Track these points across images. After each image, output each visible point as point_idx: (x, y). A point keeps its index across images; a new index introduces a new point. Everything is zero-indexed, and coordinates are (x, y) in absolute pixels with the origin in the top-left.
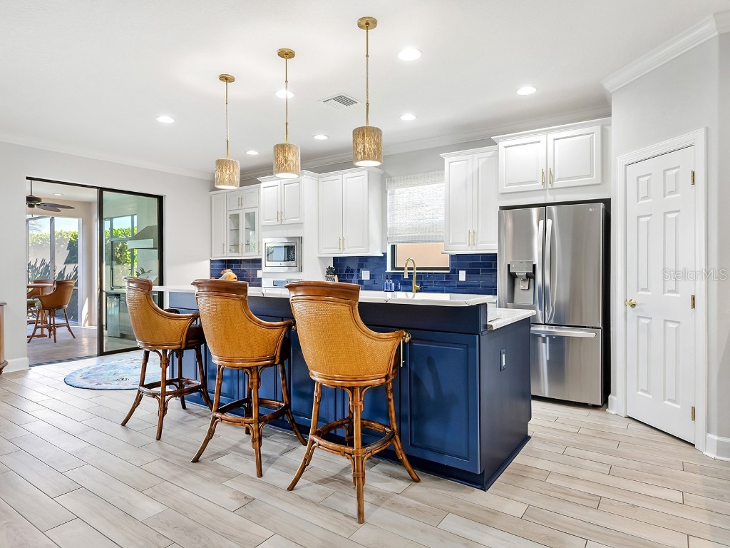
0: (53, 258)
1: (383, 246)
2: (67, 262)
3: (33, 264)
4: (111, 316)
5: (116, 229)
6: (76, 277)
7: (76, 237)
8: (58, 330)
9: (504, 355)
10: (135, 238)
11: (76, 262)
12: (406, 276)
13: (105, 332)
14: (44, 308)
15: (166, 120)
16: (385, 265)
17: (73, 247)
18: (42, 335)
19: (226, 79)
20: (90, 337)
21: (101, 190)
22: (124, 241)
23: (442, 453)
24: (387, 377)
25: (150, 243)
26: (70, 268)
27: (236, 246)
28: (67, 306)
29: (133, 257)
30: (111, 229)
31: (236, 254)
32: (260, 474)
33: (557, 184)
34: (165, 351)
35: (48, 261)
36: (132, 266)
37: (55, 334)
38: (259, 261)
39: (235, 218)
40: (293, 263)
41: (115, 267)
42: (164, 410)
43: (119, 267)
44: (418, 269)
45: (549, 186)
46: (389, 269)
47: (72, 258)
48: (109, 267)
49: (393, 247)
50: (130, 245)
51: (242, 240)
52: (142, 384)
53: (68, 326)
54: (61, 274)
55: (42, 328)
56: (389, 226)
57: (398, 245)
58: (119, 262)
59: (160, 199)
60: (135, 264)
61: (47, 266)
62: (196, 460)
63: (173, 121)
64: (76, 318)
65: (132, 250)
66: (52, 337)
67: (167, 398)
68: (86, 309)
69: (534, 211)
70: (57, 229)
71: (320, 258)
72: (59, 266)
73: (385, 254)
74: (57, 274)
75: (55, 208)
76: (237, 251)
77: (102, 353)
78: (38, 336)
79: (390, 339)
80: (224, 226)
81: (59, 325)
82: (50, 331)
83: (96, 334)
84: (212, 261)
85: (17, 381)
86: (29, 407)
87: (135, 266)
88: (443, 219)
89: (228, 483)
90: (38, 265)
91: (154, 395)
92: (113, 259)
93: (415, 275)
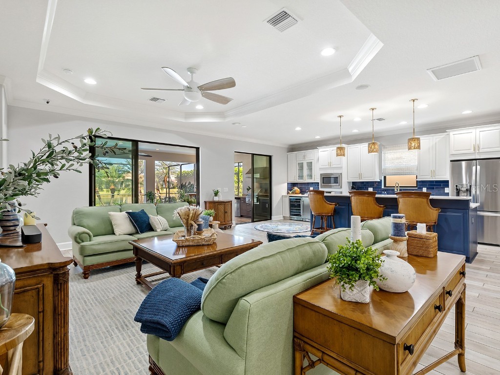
1: (380, 176)
3: (184, 184)
9: (473, 219)
15: (298, 129)
16: (381, 185)
19: (340, 117)
21: (253, 155)
24: (435, 223)
27: (301, 176)
31: (302, 180)
33: (481, 151)
40: (338, 184)
44: (400, 187)
45: (477, 151)
46: (383, 187)
49: (385, 177)
56: (383, 167)
57: (387, 176)
59: (270, 157)
61: (192, 185)
63: (300, 129)
69: (464, 163)
71: (348, 182)
73: (381, 180)
79: (436, 210)
80: (295, 167)
84: (288, 183)
88: (417, 164)
90: (187, 185)
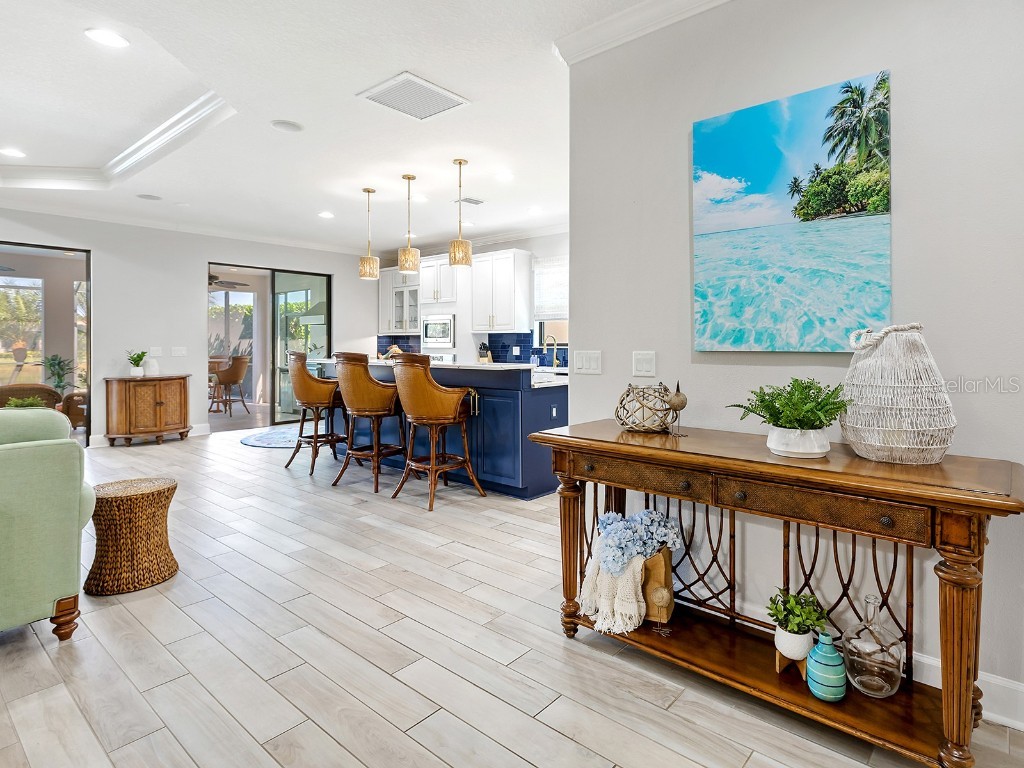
0: (227, 333)
1: (533, 323)
2: (242, 337)
4: (285, 393)
5: (291, 303)
6: (250, 353)
7: (250, 311)
8: (234, 405)
9: (554, 410)
10: (308, 313)
11: (251, 337)
12: (545, 352)
13: (278, 408)
14: (220, 383)
16: (533, 341)
17: (248, 321)
18: (218, 411)
19: (368, 191)
20: (264, 413)
21: (274, 271)
22: (298, 316)
23: (501, 475)
25: (322, 319)
26: (245, 344)
27: (400, 322)
28: (242, 381)
29: (307, 332)
30: (286, 303)
31: (402, 330)
32: (377, 491)
34: (317, 408)
35: (222, 336)
36: (306, 342)
37: (230, 408)
38: (419, 337)
39: (400, 295)
40: (448, 340)
41: (289, 343)
42: (316, 453)
43: (294, 342)
44: (557, 345)
46: (536, 345)
47: (247, 334)
48: (284, 342)
49: (541, 324)
50: (303, 321)
51: (406, 317)
52: (301, 435)
53: (243, 402)
54: (236, 350)
55: (218, 402)
56: (536, 303)
57: (545, 322)
58: (294, 338)
59: (329, 277)
60: (309, 340)
61: (222, 341)
62: (334, 484)
63: (333, 216)
64: (251, 396)
65: (306, 326)
66: (228, 412)
67: (318, 445)
68: (260, 386)
70: (232, 303)
71: (474, 334)
72: (234, 342)
73: (532, 331)
74: (231, 350)
75: (231, 285)
76: (402, 328)
77: (273, 423)
78: (215, 412)
79: (456, 392)
80: (390, 302)
81: (234, 401)
82: (226, 406)
83: (268, 411)
84: (379, 337)
85: (202, 441)
86: (210, 456)
87: (309, 343)
89: (354, 495)
91: (309, 443)
92: (287, 334)
93: (555, 351)
